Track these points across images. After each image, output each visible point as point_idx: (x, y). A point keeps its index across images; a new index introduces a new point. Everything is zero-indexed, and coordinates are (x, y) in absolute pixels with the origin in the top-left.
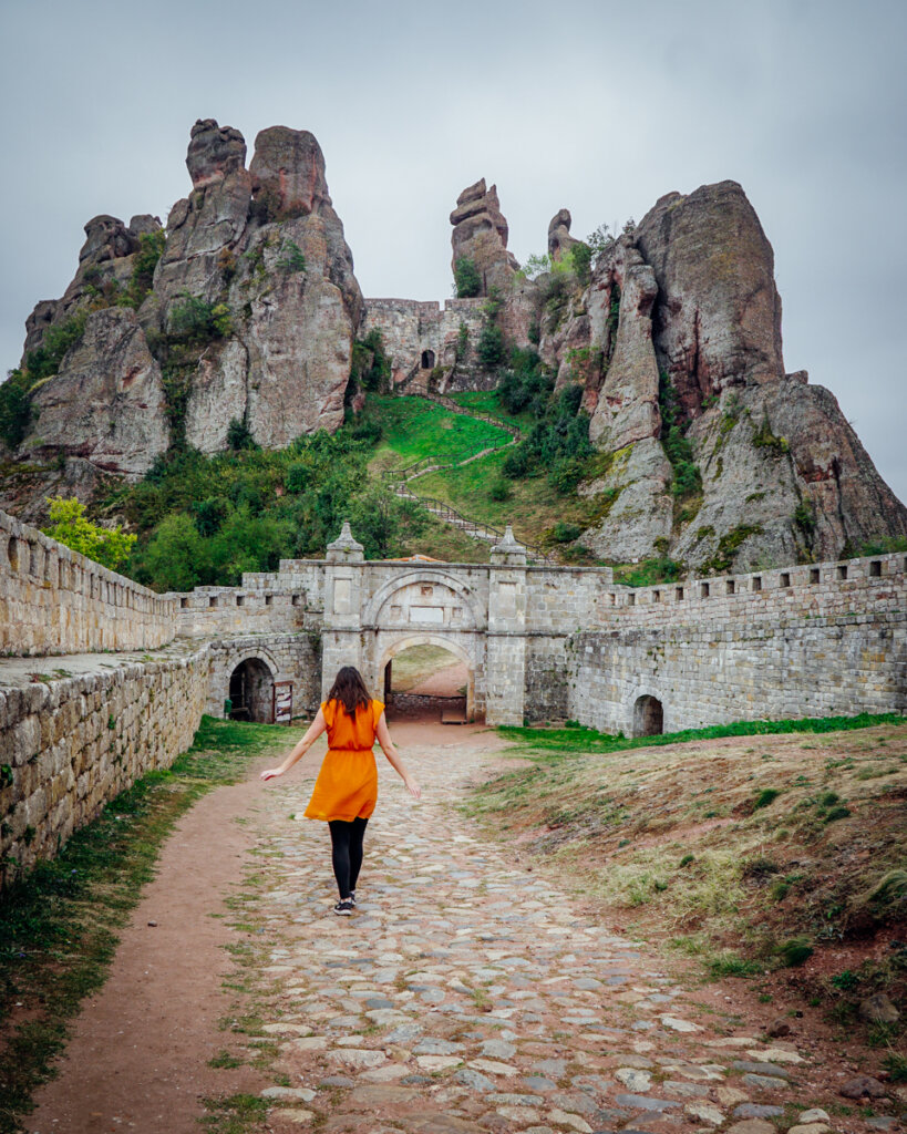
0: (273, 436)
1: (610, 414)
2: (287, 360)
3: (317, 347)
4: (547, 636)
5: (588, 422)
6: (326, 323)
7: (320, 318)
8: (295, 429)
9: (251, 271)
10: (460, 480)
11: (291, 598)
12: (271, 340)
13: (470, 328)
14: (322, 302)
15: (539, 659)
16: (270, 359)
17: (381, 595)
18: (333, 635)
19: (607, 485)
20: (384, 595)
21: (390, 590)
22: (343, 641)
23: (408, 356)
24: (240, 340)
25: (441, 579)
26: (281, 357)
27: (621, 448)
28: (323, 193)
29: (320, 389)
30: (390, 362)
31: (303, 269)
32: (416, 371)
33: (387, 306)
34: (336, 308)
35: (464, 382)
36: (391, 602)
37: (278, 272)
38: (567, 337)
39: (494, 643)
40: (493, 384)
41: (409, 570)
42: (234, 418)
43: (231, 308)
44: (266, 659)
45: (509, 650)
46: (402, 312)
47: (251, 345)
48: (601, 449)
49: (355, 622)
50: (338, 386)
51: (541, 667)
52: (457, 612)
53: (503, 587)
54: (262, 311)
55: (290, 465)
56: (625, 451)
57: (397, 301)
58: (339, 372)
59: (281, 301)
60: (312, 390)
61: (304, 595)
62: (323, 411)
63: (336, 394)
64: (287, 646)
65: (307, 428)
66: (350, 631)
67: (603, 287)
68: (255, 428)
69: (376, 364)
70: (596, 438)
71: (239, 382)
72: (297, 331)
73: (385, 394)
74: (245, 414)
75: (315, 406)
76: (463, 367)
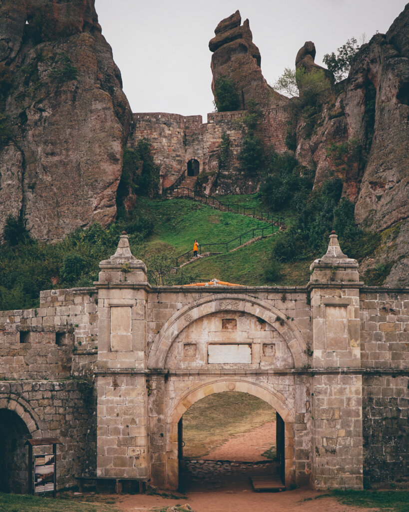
0: (49, 231)
1: (374, 198)
2: (61, 161)
3: (90, 149)
4: (386, 374)
5: (353, 207)
6: (98, 126)
7: (92, 122)
8: (69, 225)
9: (26, 83)
10: (231, 265)
11: (53, 336)
12: (46, 143)
13: (232, 138)
14: (93, 107)
15: (378, 403)
16: (44, 160)
17: (172, 329)
18: (110, 380)
19: (378, 262)
20: (174, 330)
21: (183, 323)
22: (123, 387)
23: (174, 164)
24: (16, 145)
25: (248, 308)
26: (56, 158)
27: (387, 228)
28: (93, 21)
29: (93, 187)
30: (158, 169)
31: (75, 79)
32: (182, 178)
33: (154, 120)
34: (108, 112)
35: (227, 187)
36: (183, 339)
37: (52, 82)
38: (324, 138)
39: (321, 383)
40: (254, 188)
41: (206, 297)
42: (11, 215)
43: (8, 117)
44: (20, 411)
45: (341, 392)
46: (168, 124)
47: (26, 149)
48: (367, 230)
49: (138, 361)
50: (110, 184)
51: (380, 414)
52: (268, 350)
53: (331, 311)
54: (37, 117)
55: (66, 255)
56: (392, 229)
57: (164, 115)
58: (111, 171)
59: (54, 107)
60: (86, 188)
61: (71, 331)
62: (96, 208)
63: (109, 191)
64: (49, 394)
65: (81, 223)
66: (132, 374)
67: (358, 86)
68: (31, 225)
69: (144, 171)
70: (361, 221)
71: (15, 182)
72: (70, 134)
73: (154, 198)
74: (22, 212)
75: (89, 203)
76: (226, 173)
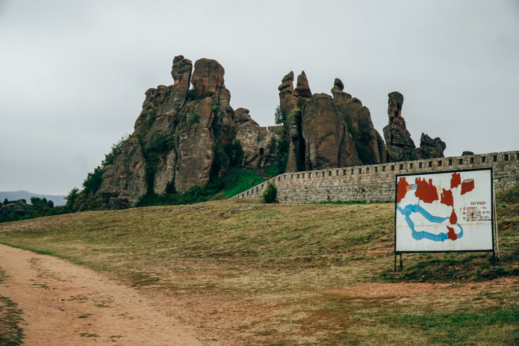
0: (182, 188)
2: (189, 158)
3: (200, 153)
6: (203, 143)
7: (201, 141)
8: (189, 186)
9: (183, 122)
12: (184, 150)
13: (276, 139)
16: (183, 158)
23: (252, 150)
24: (174, 150)
28: (221, 83)
29: (200, 169)
30: (244, 153)
31: (198, 122)
32: (256, 157)
34: (207, 138)
35: (272, 162)
37: (189, 123)
42: (169, 181)
43: (174, 137)
46: (251, 132)
47: (178, 152)
50: (206, 168)
58: (207, 162)
59: (188, 135)
60: (197, 170)
62: (201, 178)
65: (194, 185)
68: (176, 185)
69: (237, 155)
71: (172, 167)
72: (194, 146)
73: (238, 168)
74: (173, 179)
75: (198, 176)
76: (273, 155)
